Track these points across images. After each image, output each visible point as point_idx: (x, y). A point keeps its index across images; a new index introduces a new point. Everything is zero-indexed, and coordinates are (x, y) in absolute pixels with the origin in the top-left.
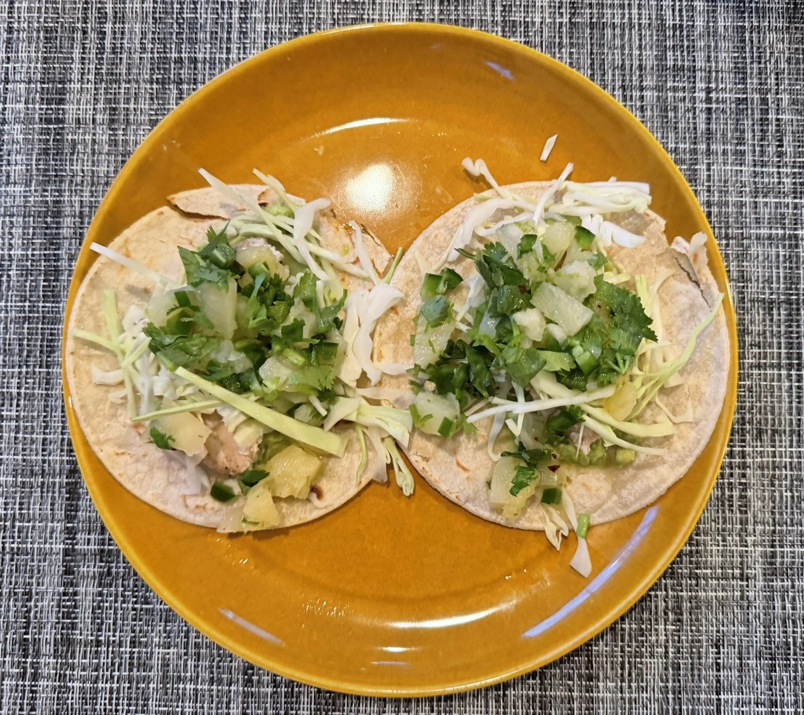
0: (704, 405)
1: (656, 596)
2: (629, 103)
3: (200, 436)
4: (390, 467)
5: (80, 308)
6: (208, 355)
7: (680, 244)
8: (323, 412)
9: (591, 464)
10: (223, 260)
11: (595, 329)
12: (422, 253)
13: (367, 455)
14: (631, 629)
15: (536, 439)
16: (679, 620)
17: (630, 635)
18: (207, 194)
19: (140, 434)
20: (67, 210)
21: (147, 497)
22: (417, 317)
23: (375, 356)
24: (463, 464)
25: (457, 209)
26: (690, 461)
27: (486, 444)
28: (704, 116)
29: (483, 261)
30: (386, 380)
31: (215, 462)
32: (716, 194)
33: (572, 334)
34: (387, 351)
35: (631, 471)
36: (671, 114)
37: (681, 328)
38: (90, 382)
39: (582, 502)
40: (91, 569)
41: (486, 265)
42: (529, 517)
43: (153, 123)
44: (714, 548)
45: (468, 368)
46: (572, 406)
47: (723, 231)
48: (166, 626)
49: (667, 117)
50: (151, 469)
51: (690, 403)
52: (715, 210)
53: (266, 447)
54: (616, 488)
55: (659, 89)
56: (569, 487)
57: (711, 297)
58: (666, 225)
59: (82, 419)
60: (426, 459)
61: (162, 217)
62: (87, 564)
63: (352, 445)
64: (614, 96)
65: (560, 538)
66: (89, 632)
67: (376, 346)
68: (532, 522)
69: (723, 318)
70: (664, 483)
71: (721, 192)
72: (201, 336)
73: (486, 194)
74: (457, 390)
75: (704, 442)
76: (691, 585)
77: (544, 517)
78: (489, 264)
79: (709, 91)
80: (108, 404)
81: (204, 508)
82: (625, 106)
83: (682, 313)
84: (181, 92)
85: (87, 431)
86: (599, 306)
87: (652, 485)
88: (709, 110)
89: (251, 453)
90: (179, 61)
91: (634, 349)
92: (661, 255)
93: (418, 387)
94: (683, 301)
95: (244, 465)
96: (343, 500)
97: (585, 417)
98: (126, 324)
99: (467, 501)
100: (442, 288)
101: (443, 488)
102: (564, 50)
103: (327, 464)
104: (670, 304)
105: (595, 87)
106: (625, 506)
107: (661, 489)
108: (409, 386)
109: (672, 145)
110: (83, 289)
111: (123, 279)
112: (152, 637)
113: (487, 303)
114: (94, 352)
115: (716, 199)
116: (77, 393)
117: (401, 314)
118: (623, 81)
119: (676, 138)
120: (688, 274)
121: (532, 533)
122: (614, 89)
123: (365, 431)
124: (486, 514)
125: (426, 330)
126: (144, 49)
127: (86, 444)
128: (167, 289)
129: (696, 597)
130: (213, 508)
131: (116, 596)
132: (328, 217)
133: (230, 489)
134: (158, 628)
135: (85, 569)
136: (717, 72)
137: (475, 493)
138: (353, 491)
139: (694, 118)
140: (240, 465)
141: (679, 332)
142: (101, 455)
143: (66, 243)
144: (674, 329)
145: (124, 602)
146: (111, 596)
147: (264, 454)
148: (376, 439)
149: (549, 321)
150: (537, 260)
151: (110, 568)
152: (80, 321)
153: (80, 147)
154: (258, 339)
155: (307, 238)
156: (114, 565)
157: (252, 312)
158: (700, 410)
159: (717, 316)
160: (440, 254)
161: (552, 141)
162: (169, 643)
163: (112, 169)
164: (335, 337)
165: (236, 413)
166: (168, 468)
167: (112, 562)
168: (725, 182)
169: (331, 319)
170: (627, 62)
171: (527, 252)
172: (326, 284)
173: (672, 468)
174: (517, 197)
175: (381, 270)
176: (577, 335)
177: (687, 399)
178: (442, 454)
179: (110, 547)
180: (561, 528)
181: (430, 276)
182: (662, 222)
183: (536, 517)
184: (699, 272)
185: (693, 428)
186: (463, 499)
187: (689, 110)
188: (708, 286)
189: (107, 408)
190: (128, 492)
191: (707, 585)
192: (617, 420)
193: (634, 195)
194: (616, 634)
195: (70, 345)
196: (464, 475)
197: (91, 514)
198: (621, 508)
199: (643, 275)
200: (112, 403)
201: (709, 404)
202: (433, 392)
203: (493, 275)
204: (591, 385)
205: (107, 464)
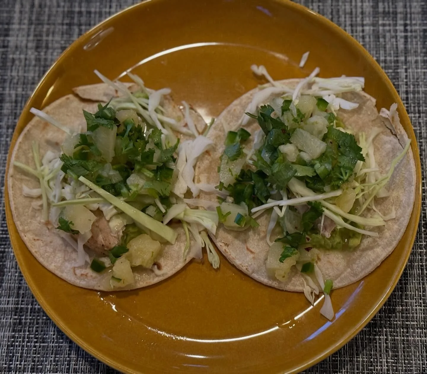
0: (402, 208)
1: (380, 339)
2: (355, 34)
3: (90, 220)
4: (204, 250)
5: (18, 150)
6: (97, 171)
7: (385, 113)
8: (164, 211)
9: (333, 248)
10: (109, 115)
11: (329, 155)
12: (226, 120)
13: (190, 243)
14: (363, 361)
15: (296, 228)
16: (396, 356)
17: (363, 366)
18: (96, 88)
19: (48, 229)
20: (7, 99)
21: (52, 267)
22: (222, 156)
23: (196, 181)
24: (251, 249)
25: (248, 95)
26: (395, 244)
27: (265, 237)
28: (402, 40)
29: (260, 116)
30: (203, 195)
31: (96, 242)
32: (412, 87)
33: (315, 158)
34: (203, 178)
35: (358, 253)
36: (381, 40)
37: (388, 163)
38: (21, 195)
39: (327, 272)
40: (9, 320)
41: (262, 118)
42: (294, 283)
43: (63, 48)
44: (418, 308)
45: (253, 187)
46: (316, 202)
47: (417, 108)
48: (55, 357)
49: (379, 41)
50: (54, 251)
51: (393, 208)
52: (411, 96)
53: (127, 235)
54: (349, 264)
55: (373, 25)
56: (319, 263)
57: (404, 142)
58: (376, 102)
59: (15, 215)
60: (227, 245)
61: (68, 101)
62: (6, 317)
63: (180, 237)
64: (345, 30)
65: (314, 297)
66: (4, 362)
67: (196, 174)
68: (295, 286)
69: (411, 154)
70: (379, 258)
71: (414, 85)
72: (94, 161)
73: (266, 85)
74: (246, 200)
75: (403, 230)
76: (403, 332)
77: (303, 284)
78: (263, 118)
79: (405, 25)
80: (31, 209)
81: (86, 275)
82: (352, 36)
83: (388, 154)
84: (80, 30)
85: (18, 223)
86: (331, 143)
87: (371, 260)
88: (406, 37)
89: (118, 235)
90: (80, 13)
91: (352, 167)
92: (374, 120)
93: (222, 200)
94: (388, 146)
95: (114, 242)
96: (174, 271)
97: (324, 209)
98: (44, 161)
99: (253, 272)
100: (238, 139)
101: (237, 262)
102: (314, 4)
103: (165, 249)
104: (381, 149)
105: (334, 25)
106: (356, 275)
107: (377, 262)
108: (216, 200)
109: (382, 58)
110: (20, 139)
111: (43, 136)
112: (46, 365)
113: (264, 144)
114: (24, 177)
115: (412, 89)
116: (14, 200)
117: (212, 156)
118: (352, 21)
119: (385, 53)
120: (391, 131)
121: (296, 294)
122: (345, 26)
123: (189, 227)
124: (265, 280)
125: (227, 163)
126: (58, 6)
127: (17, 231)
128: (75, 134)
129: (408, 340)
130: (91, 276)
131: (24, 338)
132: (169, 100)
133: (103, 263)
134: (50, 359)
135: (4, 320)
136: (411, 14)
137: (259, 267)
138: (180, 265)
139: (396, 42)
140: (112, 242)
141: (386, 166)
142: (25, 239)
143: (5, 119)
144: (383, 164)
145: (28, 342)
146: (20, 338)
147: (126, 240)
148: (195, 231)
149: (300, 151)
150: (292, 115)
151: (20, 320)
152: (17, 158)
153: (17, 62)
154: (126, 164)
155: (156, 111)
156: (24, 317)
157: (124, 145)
158: (400, 211)
159: (407, 153)
160: (237, 121)
161: (306, 55)
162: (57, 369)
163: (37, 75)
164: (172, 165)
165: (112, 207)
166: (65, 251)
167: (23, 316)
168: (417, 79)
169: (169, 155)
170: (354, 10)
171: (286, 110)
172: (167, 136)
173: (384, 248)
174: (284, 86)
175: (200, 131)
176: (317, 159)
177: (392, 206)
178: (237, 242)
179: (22, 306)
180: (314, 289)
181: (231, 133)
182: (374, 100)
183: (298, 283)
184: (396, 128)
185: (396, 223)
186: (251, 271)
187: (393, 37)
188: (402, 136)
189: (30, 212)
190: (40, 263)
191: (414, 332)
192: (345, 212)
193: (354, 83)
194: (354, 365)
195: (11, 171)
196: (252, 256)
197: (11, 285)
198: (353, 277)
199: (364, 133)
200: (33, 208)
201: (404, 207)
202: (232, 203)
203: (266, 123)
204: (327, 188)
205: (29, 245)
